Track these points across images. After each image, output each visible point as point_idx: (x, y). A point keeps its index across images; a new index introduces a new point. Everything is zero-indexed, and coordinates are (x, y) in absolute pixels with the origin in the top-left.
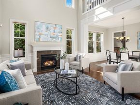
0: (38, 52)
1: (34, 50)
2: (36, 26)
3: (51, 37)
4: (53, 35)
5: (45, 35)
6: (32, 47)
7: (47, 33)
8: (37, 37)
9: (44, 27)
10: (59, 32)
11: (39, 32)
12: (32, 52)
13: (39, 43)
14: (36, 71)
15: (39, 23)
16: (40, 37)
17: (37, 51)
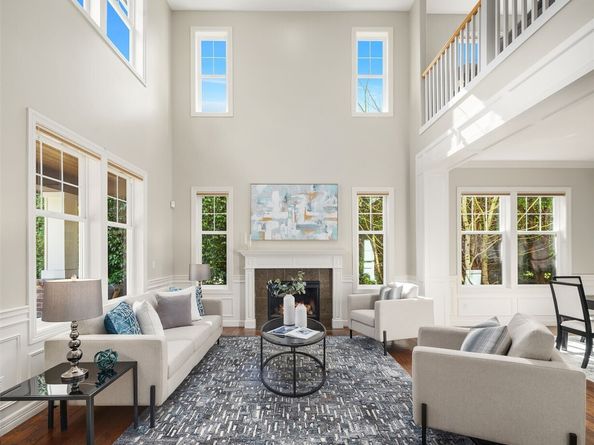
0: (258, 272)
1: (247, 266)
2: (254, 196)
3: (298, 227)
4: (307, 217)
5: (281, 221)
6: (242, 258)
7: (285, 215)
8: (257, 228)
9: (277, 197)
10: (328, 209)
11: (261, 213)
12: (242, 271)
13: (261, 245)
14: (254, 326)
15: (260, 188)
16: (264, 227)
17: (256, 270)
